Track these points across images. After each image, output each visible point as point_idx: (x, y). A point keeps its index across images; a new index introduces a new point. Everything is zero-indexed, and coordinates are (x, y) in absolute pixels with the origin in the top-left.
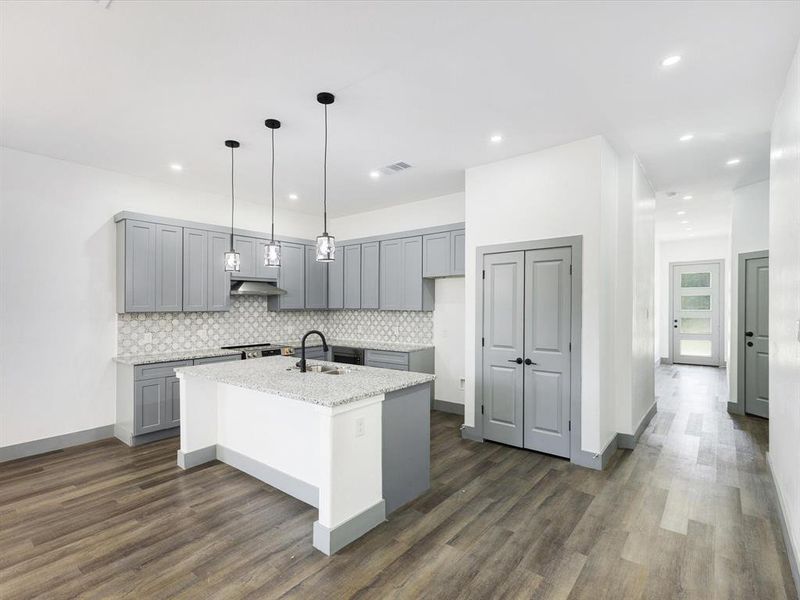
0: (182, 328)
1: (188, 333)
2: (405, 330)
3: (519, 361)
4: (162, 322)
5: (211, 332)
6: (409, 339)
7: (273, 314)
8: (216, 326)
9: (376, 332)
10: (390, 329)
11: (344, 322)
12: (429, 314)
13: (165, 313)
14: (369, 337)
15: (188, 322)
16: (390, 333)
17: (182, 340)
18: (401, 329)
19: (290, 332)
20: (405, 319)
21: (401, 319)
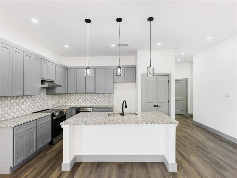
0: (15, 104)
1: (18, 107)
2: (102, 100)
3: (155, 106)
4: (6, 102)
5: (27, 105)
6: (103, 103)
7: (48, 96)
8: (29, 102)
9: (88, 101)
10: (95, 99)
11: (71, 98)
12: (112, 94)
13: (8, 97)
14: (85, 103)
15: (17, 101)
16: (95, 101)
17: (15, 110)
18: (100, 99)
19: (53, 103)
20: (102, 96)
21: (100, 96)
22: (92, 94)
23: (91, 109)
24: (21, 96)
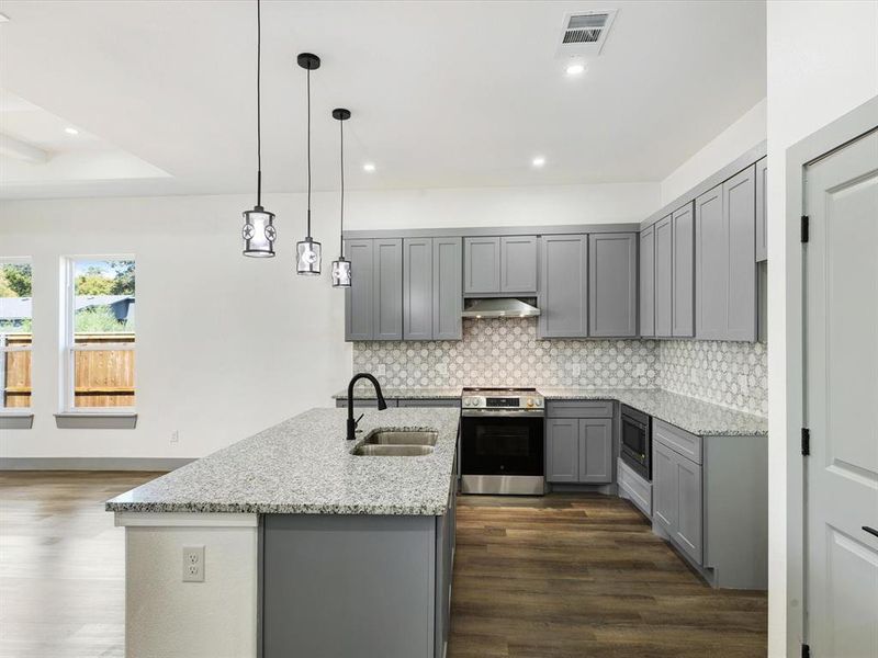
0: (418, 360)
1: (424, 367)
4: (397, 352)
5: (453, 367)
7: (546, 345)
8: (460, 360)
10: (735, 380)
15: (424, 353)
17: (418, 374)
24: (393, 341)
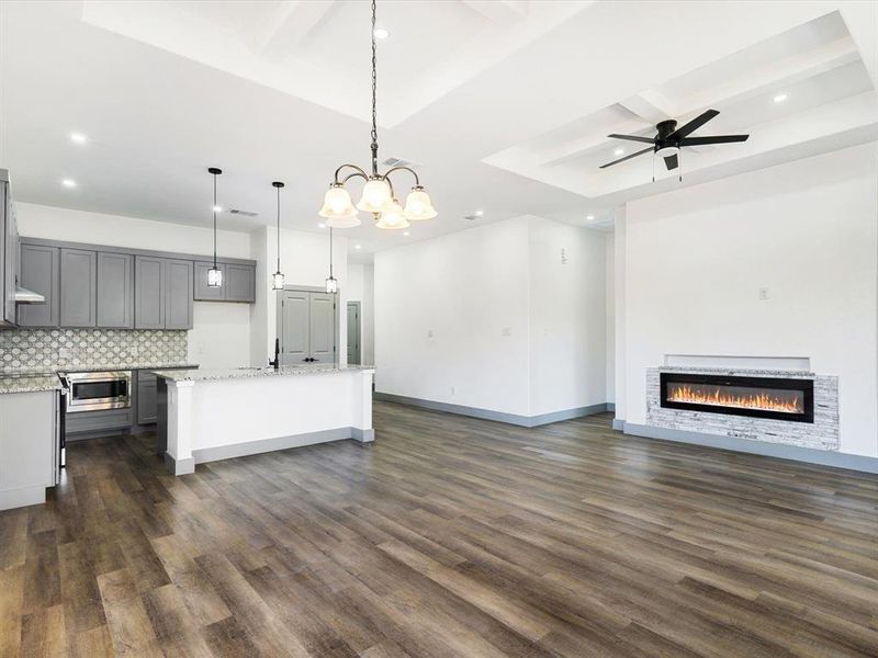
2: (147, 350)
3: (307, 360)
10: (122, 349)
12: (182, 334)
18: (142, 349)
20: (148, 339)
21: (142, 338)
22: (110, 334)
23: (129, 374)
